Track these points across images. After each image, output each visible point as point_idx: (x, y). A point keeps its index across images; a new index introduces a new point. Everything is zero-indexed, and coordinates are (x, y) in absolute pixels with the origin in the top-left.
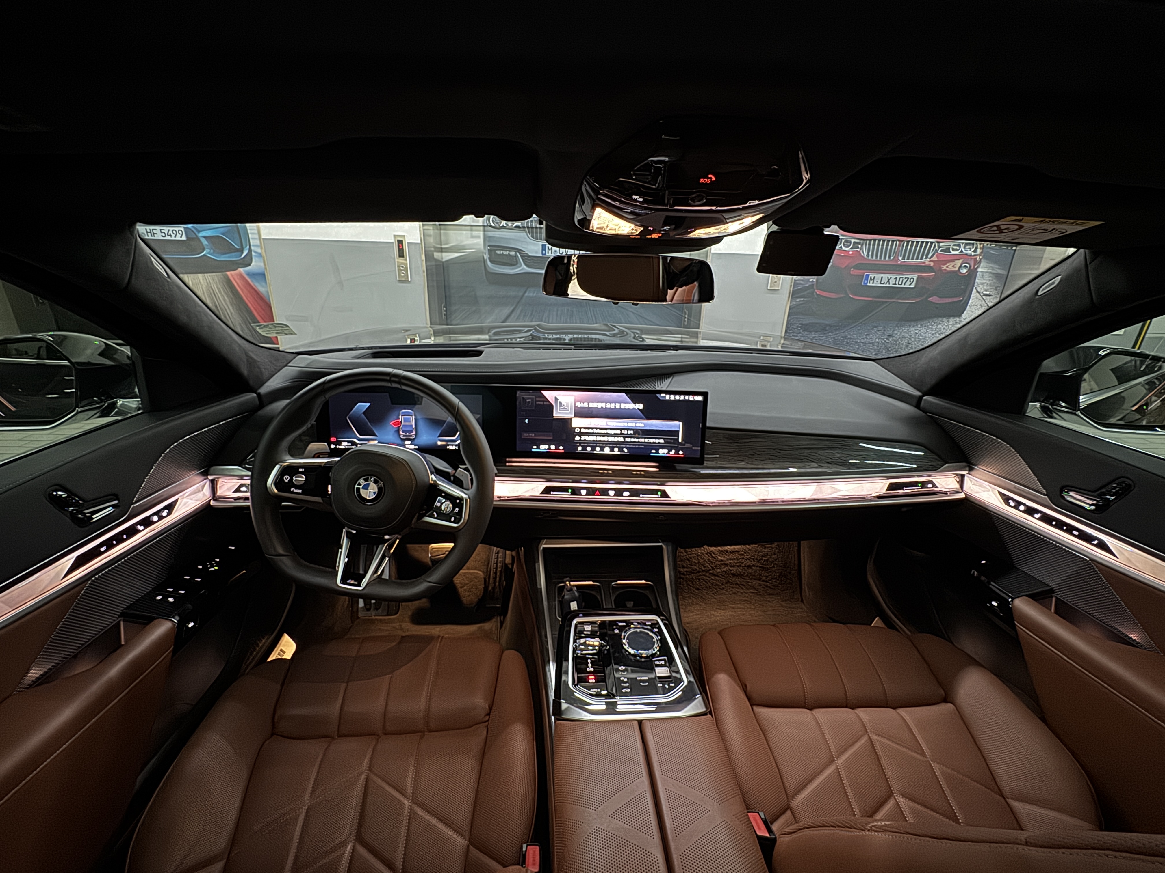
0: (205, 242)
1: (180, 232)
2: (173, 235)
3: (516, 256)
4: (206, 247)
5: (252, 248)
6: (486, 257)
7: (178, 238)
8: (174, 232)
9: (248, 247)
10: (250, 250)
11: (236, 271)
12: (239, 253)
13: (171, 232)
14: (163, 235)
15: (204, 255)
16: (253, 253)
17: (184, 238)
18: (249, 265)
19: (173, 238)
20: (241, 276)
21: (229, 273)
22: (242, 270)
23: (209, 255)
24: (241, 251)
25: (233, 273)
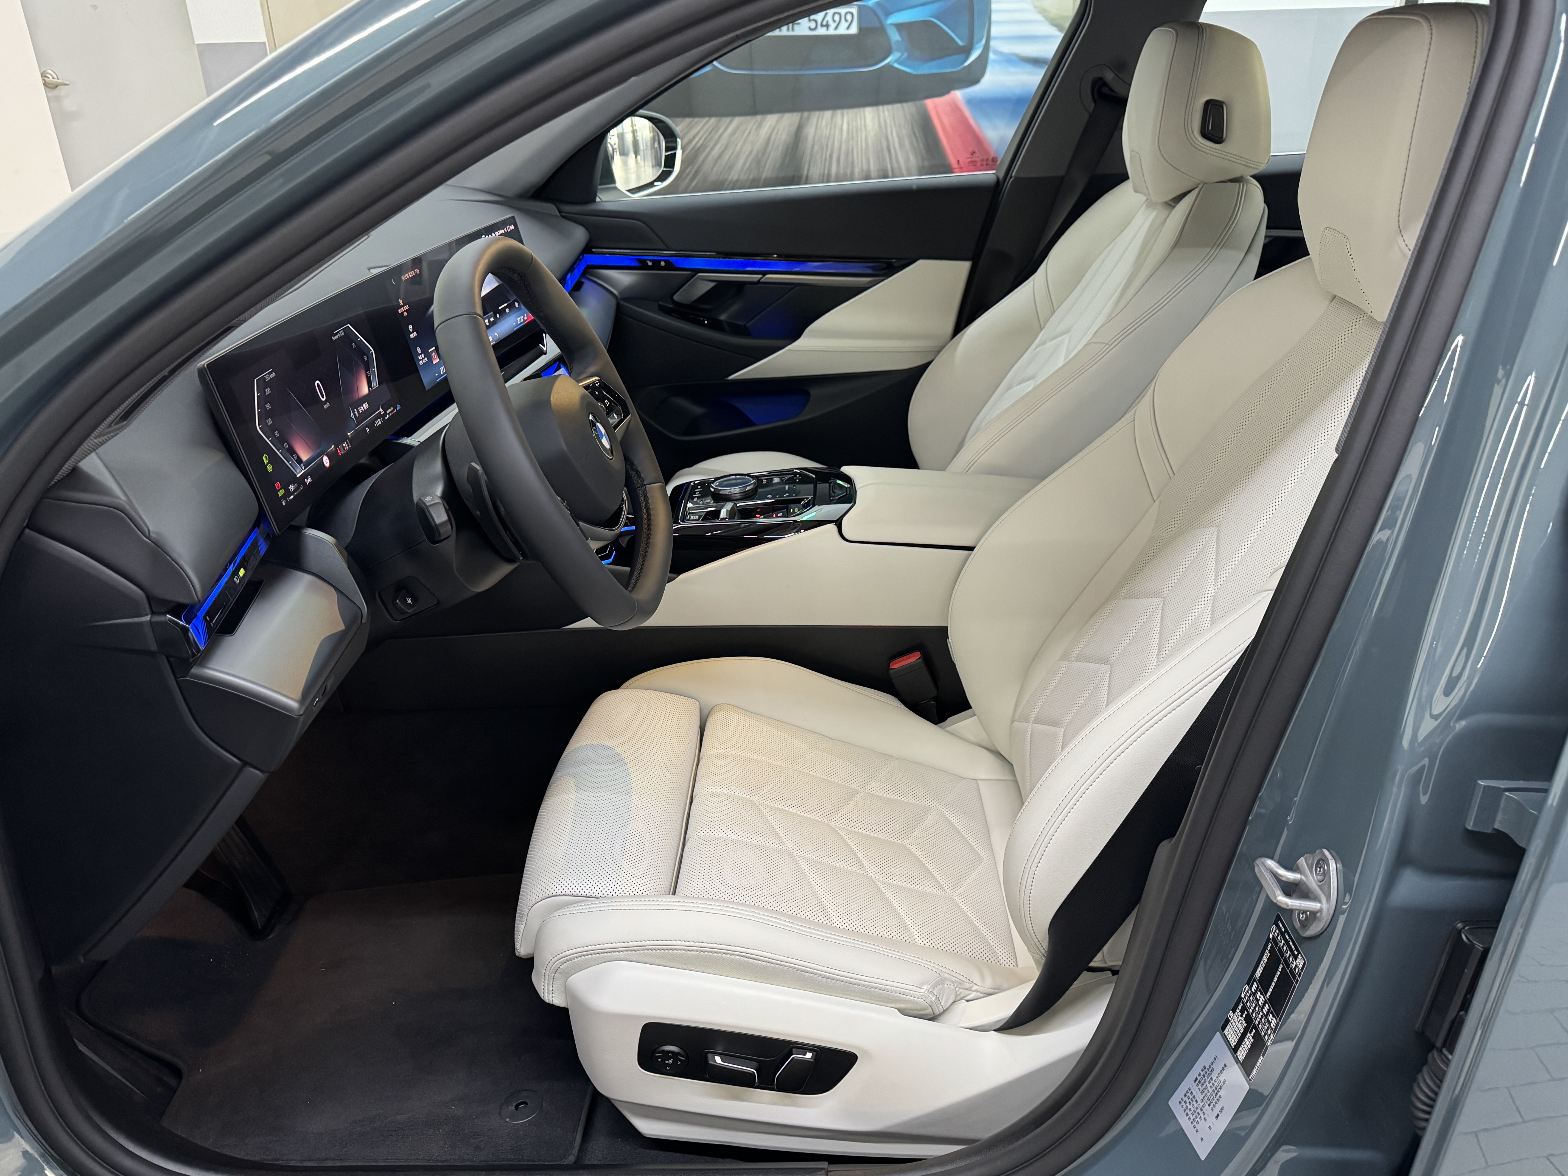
0: (895, 36)
1: (849, 17)
2: (833, 25)
4: (894, 46)
5: (993, 43)
7: (842, 30)
8: (837, 18)
9: (984, 42)
10: (987, 48)
11: (947, 98)
12: (962, 56)
13: (829, 18)
14: (813, 25)
15: (889, 66)
16: (991, 56)
17: (854, 30)
18: (976, 81)
19: (831, 31)
20: (955, 108)
21: (930, 103)
22: (959, 95)
23: (896, 65)
24: (967, 51)
25: (938, 100)
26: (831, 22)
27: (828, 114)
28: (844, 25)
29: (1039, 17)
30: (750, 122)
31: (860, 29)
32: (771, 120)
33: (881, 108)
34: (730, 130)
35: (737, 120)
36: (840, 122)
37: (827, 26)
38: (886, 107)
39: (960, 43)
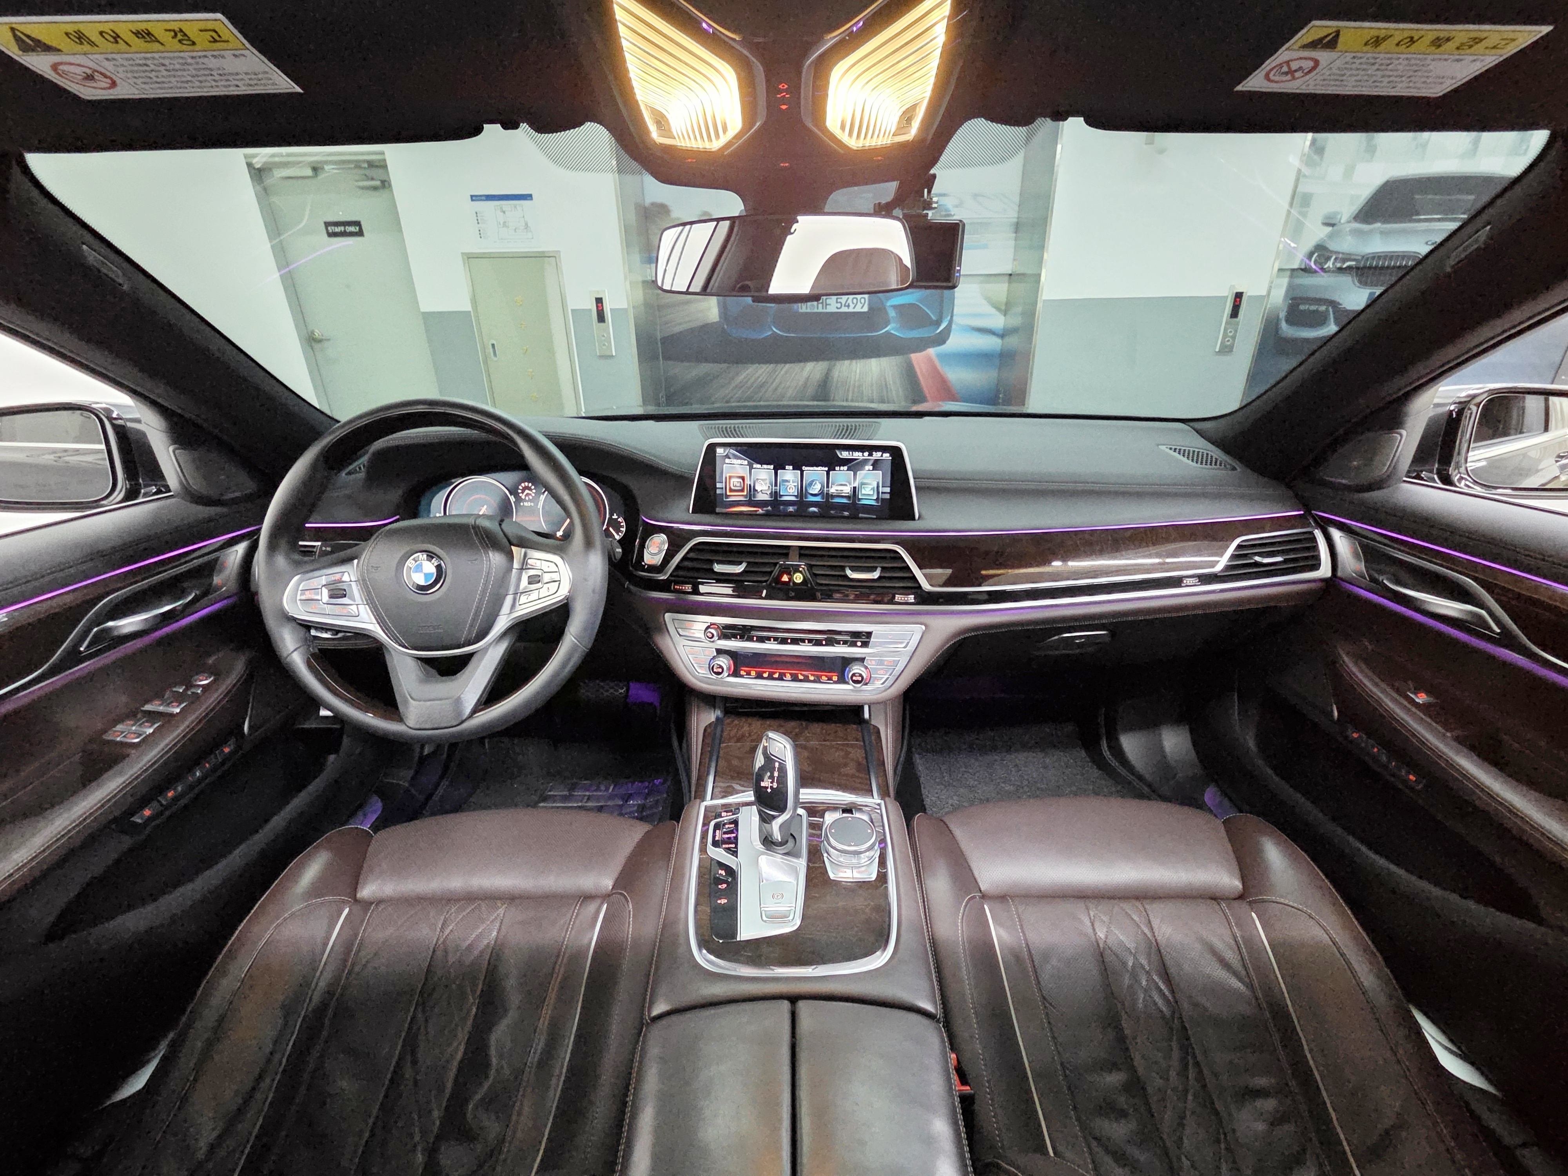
0: (892, 313)
1: (863, 301)
2: (852, 306)
3: (1327, 310)
4: (891, 319)
5: (954, 318)
6: (1282, 315)
7: (858, 309)
8: (855, 301)
9: (949, 318)
10: (951, 322)
11: (924, 353)
12: (935, 327)
13: (850, 301)
14: (839, 305)
15: (887, 332)
16: (954, 326)
17: (865, 309)
18: (944, 342)
19: (851, 310)
20: (930, 360)
21: (913, 356)
22: (932, 351)
23: (892, 332)
24: (938, 323)
25: (918, 354)
26: (851, 304)
27: (847, 362)
28: (859, 305)
29: (985, 302)
30: (797, 367)
31: (870, 308)
32: (810, 366)
33: (881, 359)
34: (782, 373)
35: (788, 366)
36: (854, 368)
37: (848, 306)
38: (884, 358)
39: (934, 318)
